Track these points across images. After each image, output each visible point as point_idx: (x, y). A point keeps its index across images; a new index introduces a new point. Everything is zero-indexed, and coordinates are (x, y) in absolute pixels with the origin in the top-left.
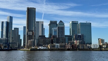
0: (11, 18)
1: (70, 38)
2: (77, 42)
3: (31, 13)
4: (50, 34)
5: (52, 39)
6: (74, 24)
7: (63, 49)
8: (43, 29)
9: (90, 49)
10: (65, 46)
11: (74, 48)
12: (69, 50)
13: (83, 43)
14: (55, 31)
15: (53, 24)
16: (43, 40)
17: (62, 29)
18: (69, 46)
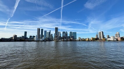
0: (50, 31)
1: (69, 37)
2: (72, 39)
3: (56, 29)
4: (63, 36)
5: (64, 38)
6: (71, 32)
7: (67, 41)
8: (60, 34)
9: (76, 41)
10: (68, 40)
11: (71, 40)
12: (69, 41)
13: (74, 39)
14: (64, 35)
15: (64, 33)
16: (60, 38)
17: (67, 34)
18: (69, 40)
